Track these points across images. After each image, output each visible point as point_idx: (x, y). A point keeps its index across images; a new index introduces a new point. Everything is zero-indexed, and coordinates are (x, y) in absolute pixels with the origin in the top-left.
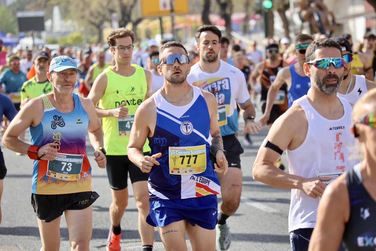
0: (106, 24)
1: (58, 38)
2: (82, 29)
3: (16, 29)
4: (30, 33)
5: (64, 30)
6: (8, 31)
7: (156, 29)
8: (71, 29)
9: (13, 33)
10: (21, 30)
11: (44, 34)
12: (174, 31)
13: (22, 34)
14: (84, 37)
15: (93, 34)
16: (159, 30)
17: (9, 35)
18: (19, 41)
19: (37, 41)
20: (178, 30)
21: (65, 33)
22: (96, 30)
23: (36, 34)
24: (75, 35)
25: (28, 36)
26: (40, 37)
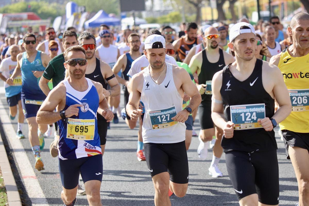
1: (158, 17)
2: (181, 8)
3: (118, 10)
4: (131, 13)
5: (163, 9)
6: (111, 12)
7: (252, 6)
8: (171, 8)
9: (115, 13)
10: (122, 10)
11: (144, 14)
12: (271, 8)
13: (123, 14)
14: (182, 15)
15: (191, 13)
16: (256, 8)
17: (111, 15)
18: (121, 20)
19: (138, 20)
20: (274, 7)
21: (165, 12)
22: (194, 9)
23: (136, 13)
24: (174, 13)
25: (129, 16)
26: (140, 17)
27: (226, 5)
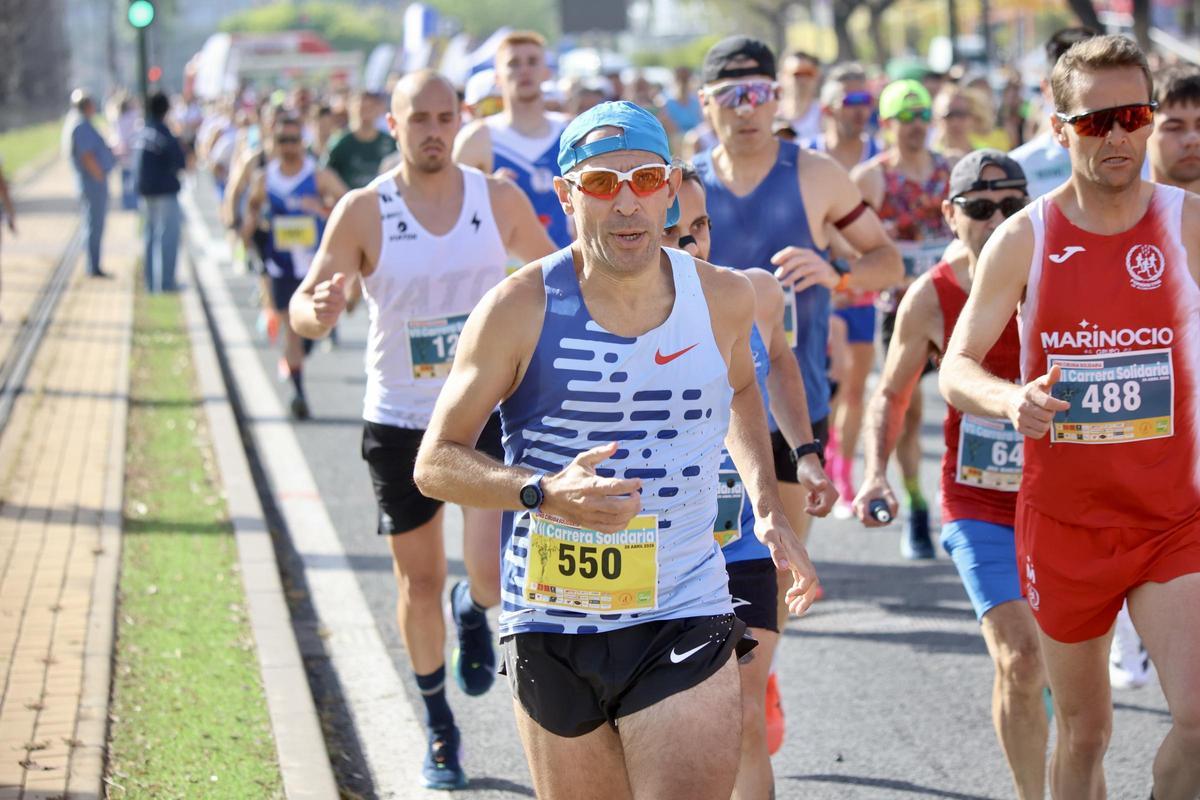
0: (798, 11)
1: (664, 51)
4: (590, 36)
5: (681, 29)
7: (935, 23)
8: (701, 27)
10: (568, 28)
11: (628, 43)
12: (987, 30)
13: (569, 40)
16: (944, 26)
19: (611, 59)
20: (998, 26)
21: (685, 39)
23: (606, 39)
25: (582, 46)
26: (615, 49)
27: (859, 21)
